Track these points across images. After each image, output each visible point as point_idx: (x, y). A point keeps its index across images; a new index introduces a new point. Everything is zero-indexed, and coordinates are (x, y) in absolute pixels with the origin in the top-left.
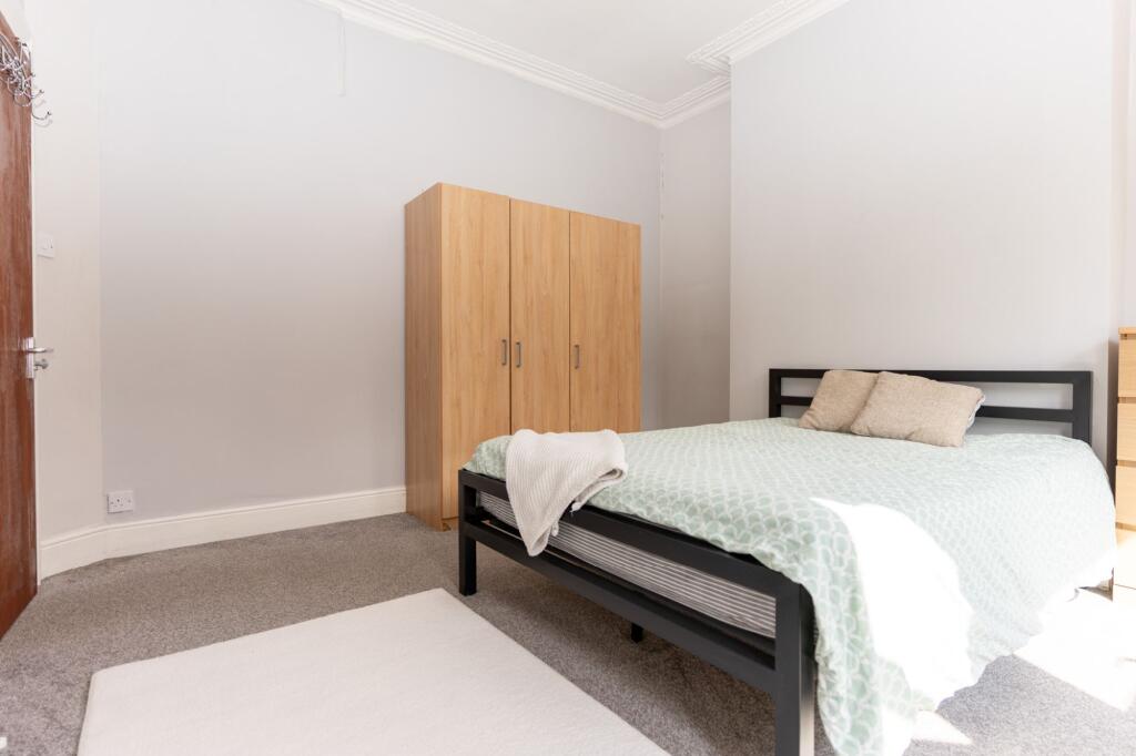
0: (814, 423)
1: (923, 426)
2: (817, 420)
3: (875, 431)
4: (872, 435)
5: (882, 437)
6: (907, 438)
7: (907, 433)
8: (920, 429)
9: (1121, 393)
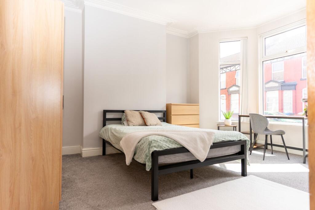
0: (134, 124)
4: (151, 125)
8: (158, 123)
9: (172, 114)
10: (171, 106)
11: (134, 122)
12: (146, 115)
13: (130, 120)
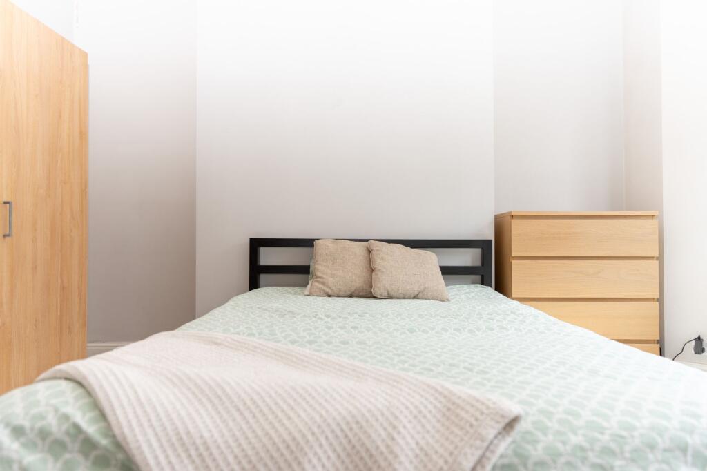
0: (327, 290)
1: (427, 285)
2: (328, 286)
3: (393, 294)
4: (390, 297)
5: (398, 298)
6: (415, 297)
7: (416, 292)
8: (425, 288)
9: (514, 254)
10: (511, 222)
11: (330, 281)
12: (382, 259)
13: (318, 274)
